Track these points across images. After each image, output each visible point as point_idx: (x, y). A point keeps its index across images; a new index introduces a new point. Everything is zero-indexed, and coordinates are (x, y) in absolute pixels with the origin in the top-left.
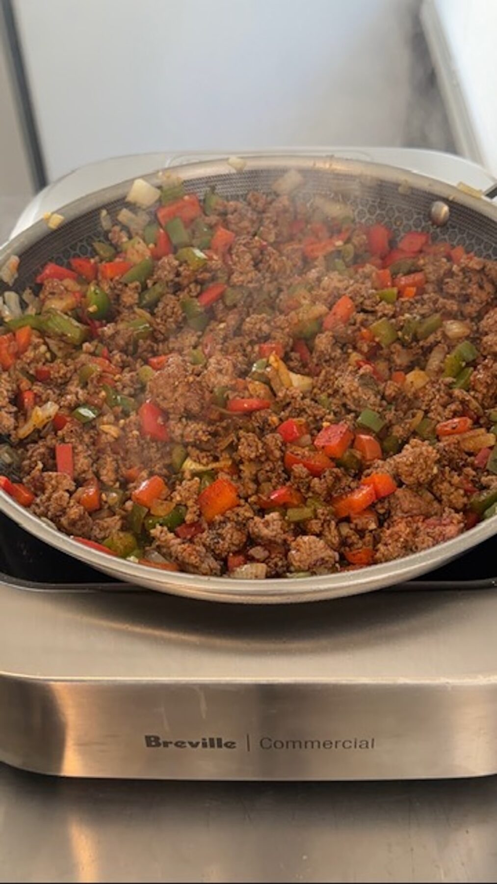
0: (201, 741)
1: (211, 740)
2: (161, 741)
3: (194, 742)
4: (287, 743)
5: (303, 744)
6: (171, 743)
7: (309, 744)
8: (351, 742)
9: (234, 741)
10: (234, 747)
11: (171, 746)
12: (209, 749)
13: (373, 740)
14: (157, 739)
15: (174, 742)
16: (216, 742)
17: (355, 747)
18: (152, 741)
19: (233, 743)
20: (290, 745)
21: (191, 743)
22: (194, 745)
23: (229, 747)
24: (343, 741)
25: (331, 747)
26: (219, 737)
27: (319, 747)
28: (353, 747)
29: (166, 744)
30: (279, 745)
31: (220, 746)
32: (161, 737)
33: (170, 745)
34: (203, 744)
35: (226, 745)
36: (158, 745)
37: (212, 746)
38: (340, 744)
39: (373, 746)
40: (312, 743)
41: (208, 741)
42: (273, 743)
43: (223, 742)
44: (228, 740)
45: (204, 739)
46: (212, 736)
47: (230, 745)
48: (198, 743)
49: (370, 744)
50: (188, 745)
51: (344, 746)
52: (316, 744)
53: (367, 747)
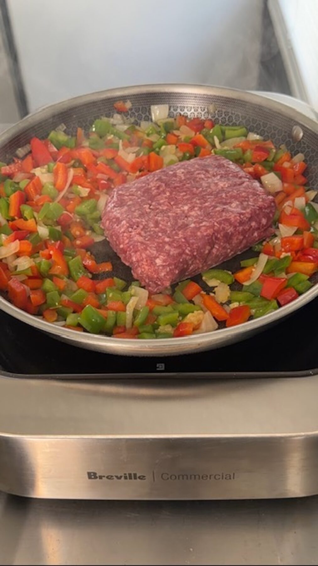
0: (123, 475)
1: (130, 475)
2: (97, 475)
3: (119, 476)
4: (179, 476)
5: (189, 476)
6: (104, 476)
7: (193, 477)
8: (219, 475)
9: (145, 475)
10: (145, 479)
12: (128, 480)
13: (234, 474)
14: (95, 474)
15: (106, 476)
16: (133, 475)
17: (223, 478)
18: (92, 476)
19: (144, 477)
20: (181, 477)
21: (117, 477)
22: (119, 478)
23: (142, 479)
24: (215, 474)
25: (207, 479)
26: (135, 472)
27: (199, 478)
28: (221, 478)
29: (101, 477)
30: (173, 477)
31: (135, 478)
32: (97, 473)
33: (103, 478)
34: (125, 477)
35: (139, 478)
36: (96, 478)
37: (130, 478)
38: (213, 477)
39: (234, 478)
40: (195, 476)
41: (128, 475)
42: (170, 476)
43: (138, 475)
44: (140, 475)
45: (125, 474)
46: (130, 472)
47: (142, 478)
48: (121, 477)
49: (232, 477)
50: (114, 477)
51: (215, 477)
53: (230, 479)
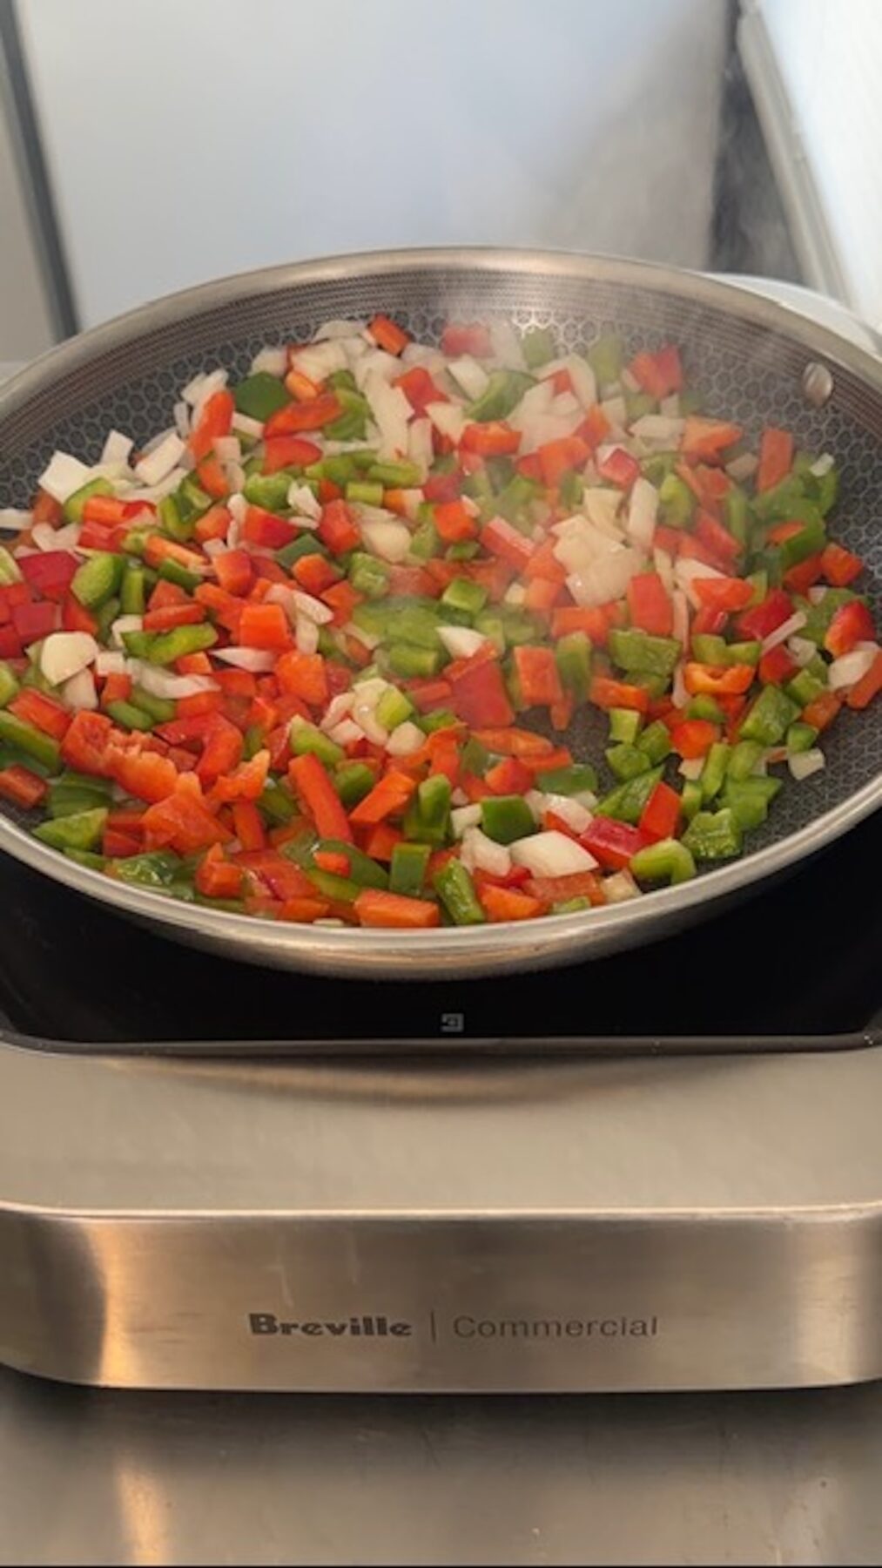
0: (349, 1323)
1: (367, 1321)
2: (277, 1324)
3: (337, 1325)
4: (503, 1326)
5: (531, 1328)
6: (295, 1326)
7: (542, 1329)
8: (615, 1324)
9: (407, 1323)
10: (408, 1334)
11: (297, 1332)
12: (363, 1337)
13: (655, 1321)
14: (270, 1319)
15: (301, 1325)
16: (375, 1323)
17: (624, 1332)
18: (262, 1324)
19: (406, 1327)
20: (508, 1328)
21: (331, 1327)
22: (337, 1331)
23: (400, 1333)
24: (601, 1322)
25: (579, 1334)
26: (381, 1315)
27: (559, 1333)
28: (620, 1331)
29: (287, 1329)
30: (487, 1329)
31: (382, 1331)
32: (276, 1315)
33: (293, 1331)
34: (353, 1327)
35: (393, 1329)
36: (273, 1330)
37: (369, 1331)
38: (597, 1327)
39: (654, 1331)
40: (547, 1326)
41: (361, 1323)
42: (476, 1326)
43: (389, 1324)
44: (396, 1321)
45: (354, 1320)
46: (368, 1314)
47: (401, 1330)
48: (343, 1327)
49: (649, 1329)
50: (325, 1329)
51: (602, 1330)
52: (553, 1328)
53: (644, 1332)
